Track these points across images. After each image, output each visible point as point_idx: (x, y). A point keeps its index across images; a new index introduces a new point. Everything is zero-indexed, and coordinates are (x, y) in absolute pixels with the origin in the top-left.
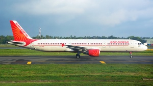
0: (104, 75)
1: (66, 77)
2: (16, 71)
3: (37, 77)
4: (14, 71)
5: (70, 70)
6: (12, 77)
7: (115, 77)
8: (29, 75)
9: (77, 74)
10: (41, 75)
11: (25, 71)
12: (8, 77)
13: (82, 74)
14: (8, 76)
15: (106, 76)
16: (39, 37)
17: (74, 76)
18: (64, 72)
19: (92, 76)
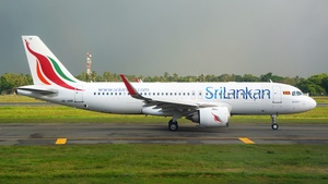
0: (251, 173)
1: (155, 176)
2: (28, 161)
3: (82, 176)
4: (22, 161)
5: (165, 158)
6: (16, 177)
7: (277, 177)
8: (59, 172)
9: (181, 170)
10: (90, 172)
11: (50, 162)
12: (9, 178)
13: (194, 170)
14: (10, 174)
15: (253, 176)
16: (87, 76)
17: (173, 175)
18: (148, 164)
19: (218, 175)
